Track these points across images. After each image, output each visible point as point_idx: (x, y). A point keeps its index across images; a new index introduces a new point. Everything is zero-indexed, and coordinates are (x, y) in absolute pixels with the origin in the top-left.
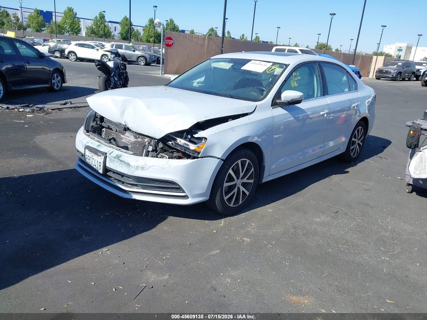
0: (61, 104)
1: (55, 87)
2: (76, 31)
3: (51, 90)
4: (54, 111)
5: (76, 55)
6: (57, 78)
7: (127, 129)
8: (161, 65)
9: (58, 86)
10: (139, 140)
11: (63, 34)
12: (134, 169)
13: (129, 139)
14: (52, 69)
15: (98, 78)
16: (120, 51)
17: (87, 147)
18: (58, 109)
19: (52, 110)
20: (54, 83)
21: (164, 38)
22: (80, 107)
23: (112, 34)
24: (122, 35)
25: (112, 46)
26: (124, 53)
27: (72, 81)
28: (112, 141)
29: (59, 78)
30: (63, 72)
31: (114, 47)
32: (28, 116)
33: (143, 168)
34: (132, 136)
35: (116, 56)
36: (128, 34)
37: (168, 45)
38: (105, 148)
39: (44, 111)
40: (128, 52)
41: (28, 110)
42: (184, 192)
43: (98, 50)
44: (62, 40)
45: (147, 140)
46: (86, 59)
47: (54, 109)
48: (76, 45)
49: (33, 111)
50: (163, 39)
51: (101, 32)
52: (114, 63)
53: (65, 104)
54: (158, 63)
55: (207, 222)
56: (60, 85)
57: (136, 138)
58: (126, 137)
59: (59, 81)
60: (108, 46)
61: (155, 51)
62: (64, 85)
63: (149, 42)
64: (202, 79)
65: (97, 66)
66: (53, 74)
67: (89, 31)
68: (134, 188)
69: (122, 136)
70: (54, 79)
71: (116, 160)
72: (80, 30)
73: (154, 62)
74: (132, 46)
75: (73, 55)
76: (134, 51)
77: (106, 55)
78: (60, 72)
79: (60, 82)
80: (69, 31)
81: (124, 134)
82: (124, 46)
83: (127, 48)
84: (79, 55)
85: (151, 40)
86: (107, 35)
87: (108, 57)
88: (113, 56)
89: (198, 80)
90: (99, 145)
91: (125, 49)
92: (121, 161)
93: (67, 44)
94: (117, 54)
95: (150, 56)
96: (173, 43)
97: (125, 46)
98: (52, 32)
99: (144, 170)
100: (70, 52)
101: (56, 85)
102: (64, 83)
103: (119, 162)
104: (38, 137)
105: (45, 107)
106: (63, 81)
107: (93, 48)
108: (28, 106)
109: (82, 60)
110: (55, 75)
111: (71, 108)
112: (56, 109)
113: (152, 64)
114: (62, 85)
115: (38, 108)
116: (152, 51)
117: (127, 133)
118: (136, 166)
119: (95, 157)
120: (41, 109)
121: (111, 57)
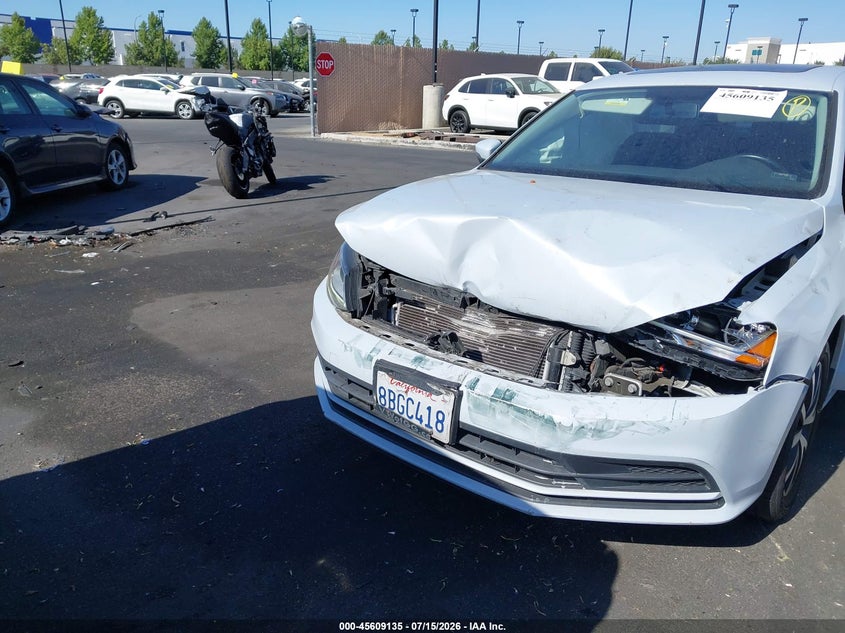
0: (146, 220)
1: (116, 180)
2: (105, 55)
3: (107, 187)
4: (139, 239)
5: (122, 105)
6: (117, 159)
7: (470, 301)
8: (311, 115)
9: (120, 176)
10: (515, 331)
11: (80, 62)
12: (568, 436)
13: (478, 328)
14: (105, 141)
15: (213, 152)
16: (213, 90)
17: (381, 366)
18: (145, 232)
19: (133, 235)
20: (112, 171)
21: (313, 55)
22: (192, 223)
23: (179, 57)
24: (200, 57)
25: (195, 81)
26: (221, 94)
27: (147, 163)
28: (444, 341)
29: (122, 159)
30: (128, 145)
31: (200, 82)
32: (85, 255)
33: (600, 431)
34: (486, 322)
35: (207, 102)
36: (213, 54)
37: (324, 72)
38: (441, 367)
39: (117, 241)
40: (230, 91)
41: (80, 241)
42: (715, 488)
43: (167, 91)
44: (82, 76)
45: (542, 332)
46: (144, 111)
47: (137, 234)
48: (120, 83)
49: (91, 244)
50: (313, 59)
51: (158, 55)
52: (243, 117)
53: (153, 218)
54: (302, 109)
55: (738, 550)
56: (123, 175)
57: (500, 325)
58: (466, 325)
59: (121, 166)
60: (187, 82)
61: (281, 87)
62: (131, 173)
63: (257, 68)
64: (559, 143)
65: (209, 126)
66: (109, 151)
67: (134, 53)
68: (559, 486)
69: (456, 322)
70: (111, 163)
71: (499, 406)
72: (112, 54)
73: (284, 108)
74: (238, 79)
75: (115, 105)
76: (243, 89)
77: (186, 101)
78: (122, 145)
79: (125, 168)
80: (90, 57)
81: (459, 316)
82: (220, 80)
83: (228, 84)
84: (129, 105)
85: (262, 63)
86: (168, 61)
87: (190, 105)
88: (200, 102)
89: (550, 147)
90: (417, 360)
91: (224, 86)
92: (519, 410)
93: (99, 82)
94: (208, 98)
95: (279, 97)
96: (333, 67)
97: (223, 78)
98: (56, 61)
99: (601, 437)
100: (108, 100)
101: (116, 175)
102: (133, 168)
103: (513, 413)
104: (136, 311)
105: (113, 231)
106: (130, 165)
107: (155, 87)
108: (76, 232)
109: (134, 114)
110: (113, 153)
111: (172, 227)
112: (141, 233)
113: (280, 114)
114: (127, 173)
115: (100, 233)
116: (276, 87)
117: (470, 315)
118: (576, 424)
119: (417, 396)
120: (108, 234)
121: (196, 104)
